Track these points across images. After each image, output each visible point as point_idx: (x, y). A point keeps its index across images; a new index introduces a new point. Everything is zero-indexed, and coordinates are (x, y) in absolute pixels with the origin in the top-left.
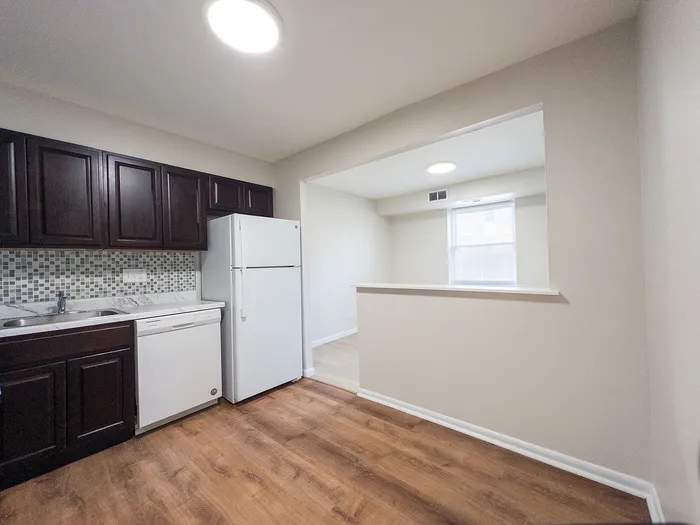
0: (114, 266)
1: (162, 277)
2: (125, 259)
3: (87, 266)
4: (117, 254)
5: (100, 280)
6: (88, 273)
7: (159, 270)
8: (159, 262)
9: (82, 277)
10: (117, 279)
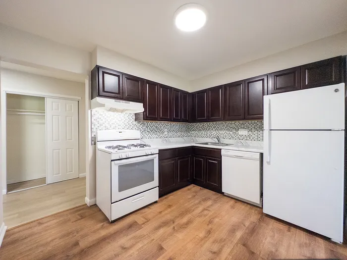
0: (236, 127)
1: (254, 133)
2: (240, 125)
3: (228, 127)
4: (237, 123)
5: (231, 133)
6: (228, 130)
7: (253, 130)
8: (253, 126)
9: (227, 131)
10: (237, 133)
